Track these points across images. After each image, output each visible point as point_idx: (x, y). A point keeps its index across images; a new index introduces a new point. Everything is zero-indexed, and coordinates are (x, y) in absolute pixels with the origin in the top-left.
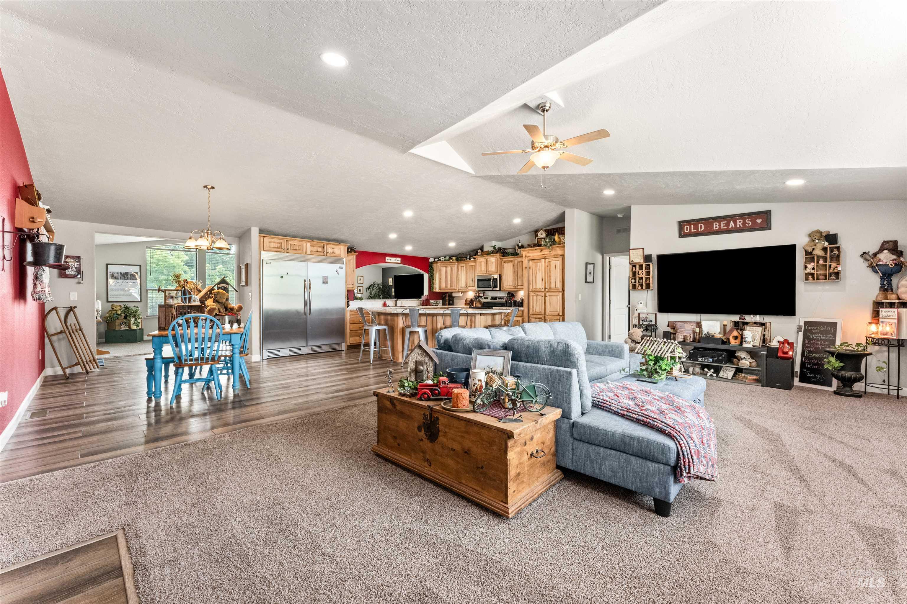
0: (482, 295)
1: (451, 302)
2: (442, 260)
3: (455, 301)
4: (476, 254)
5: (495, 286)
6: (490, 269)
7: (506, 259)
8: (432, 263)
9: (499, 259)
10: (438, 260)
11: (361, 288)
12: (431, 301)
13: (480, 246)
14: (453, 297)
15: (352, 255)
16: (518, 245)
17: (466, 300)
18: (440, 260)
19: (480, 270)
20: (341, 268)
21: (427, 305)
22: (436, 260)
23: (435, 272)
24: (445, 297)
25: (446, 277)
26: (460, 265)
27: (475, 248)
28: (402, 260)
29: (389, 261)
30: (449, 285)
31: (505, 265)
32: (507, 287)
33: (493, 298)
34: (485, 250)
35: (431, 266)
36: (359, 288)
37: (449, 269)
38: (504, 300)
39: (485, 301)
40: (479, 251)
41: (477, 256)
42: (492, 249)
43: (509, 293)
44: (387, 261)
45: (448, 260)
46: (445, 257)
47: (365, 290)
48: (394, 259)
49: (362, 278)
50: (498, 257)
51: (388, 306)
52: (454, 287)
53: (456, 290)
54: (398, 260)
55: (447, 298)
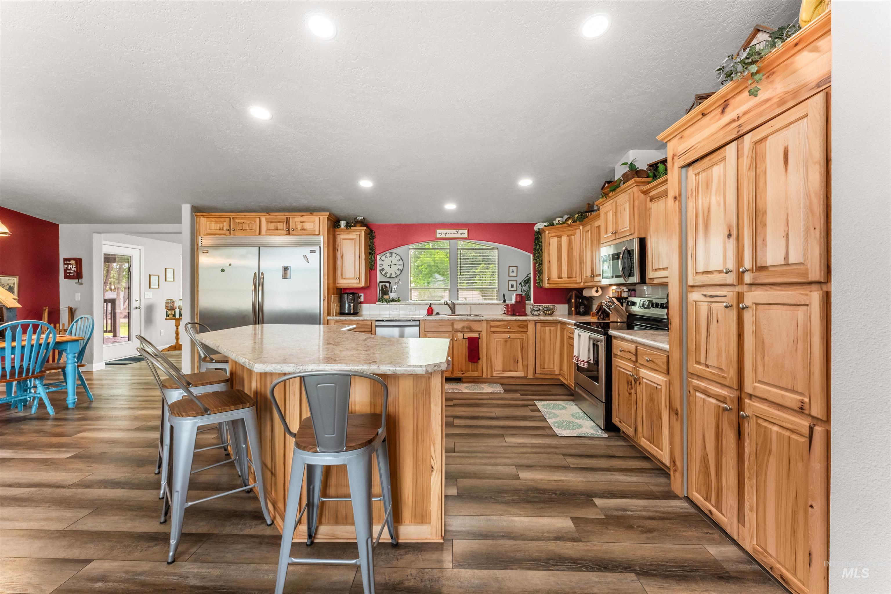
0: (626, 295)
1: (582, 309)
2: (556, 223)
6: (620, 227)
8: (540, 232)
9: (634, 195)
10: (550, 226)
13: (610, 173)
15: (356, 231)
18: (553, 225)
19: (605, 232)
20: (313, 252)
21: (514, 315)
22: (547, 225)
23: (543, 249)
25: (559, 258)
26: (584, 230)
28: (469, 233)
29: (443, 236)
30: (565, 275)
31: (653, 209)
32: (658, 274)
34: (616, 179)
35: (539, 239)
37: (565, 240)
41: (601, 200)
42: (626, 170)
44: (438, 236)
45: (566, 223)
46: (560, 217)
48: (454, 231)
50: (635, 188)
51: (438, 313)
52: (575, 278)
53: (580, 283)
54: (461, 234)
55: (573, 301)
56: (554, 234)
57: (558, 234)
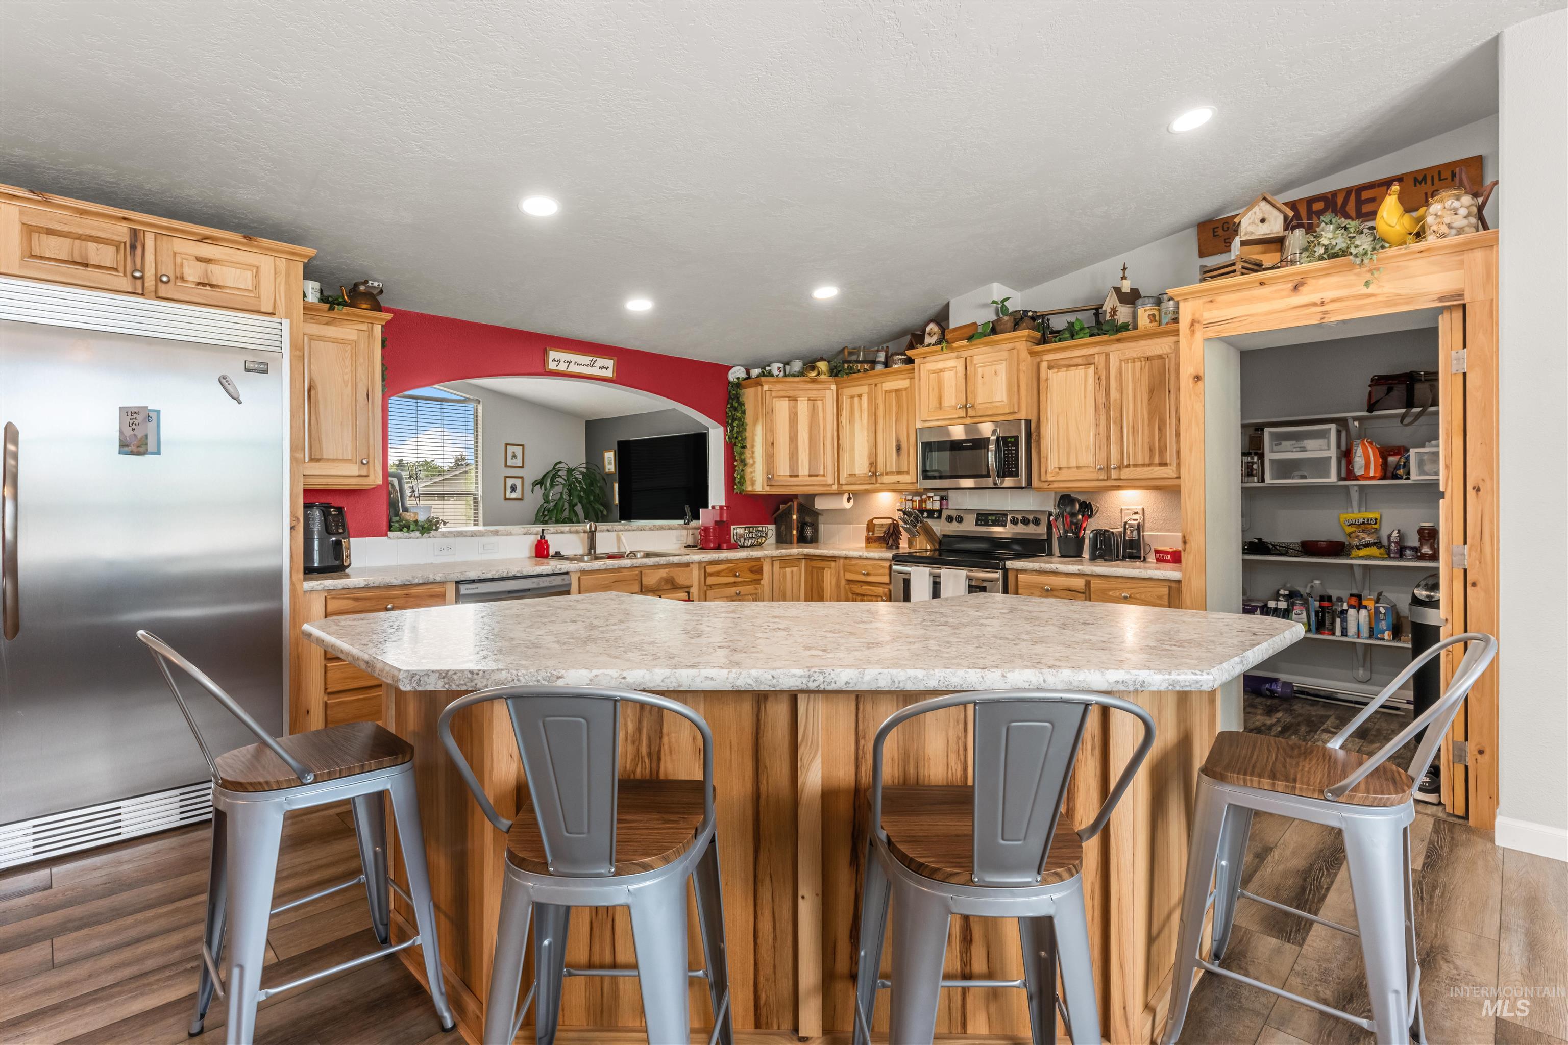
0: (937, 506)
1: (809, 532)
2: (775, 372)
3: (822, 527)
4: (917, 338)
5: (1008, 467)
6: (980, 399)
7: (1054, 353)
8: (738, 385)
9: (1024, 354)
10: (763, 375)
11: (518, 482)
12: (737, 530)
13: (934, 308)
14: (816, 514)
15: (362, 319)
16: (1118, 290)
17: (870, 526)
18: (770, 374)
19: (934, 403)
21: (719, 547)
22: (755, 372)
23: (749, 418)
24: (789, 512)
25: (793, 439)
26: (847, 392)
27: (910, 319)
28: (618, 368)
29: (562, 367)
30: (804, 470)
31: (1056, 380)
32: (1064, 475)
33: (984, 518)
34: (956, 320)
35: (737, 397)
36: (510, 482)
37: (803, 407)
38: (1042, 530)
39: (954, 528)
40: (932, 327)
41: (920, 350)
42: (988, 316)
43: (1065, 500)
44: (552, 366)
45: (801, 374)
46: (787, 364)
47: (528, 487)
48: (586, 359)
49: (518, 451)
50: (1023, 347)
51: (558, 555)
52: (824, 475)
53: (831, 485)
54: (601, 368)
55: (795, 517)
56: (782, 393)
57: (791, 393)
